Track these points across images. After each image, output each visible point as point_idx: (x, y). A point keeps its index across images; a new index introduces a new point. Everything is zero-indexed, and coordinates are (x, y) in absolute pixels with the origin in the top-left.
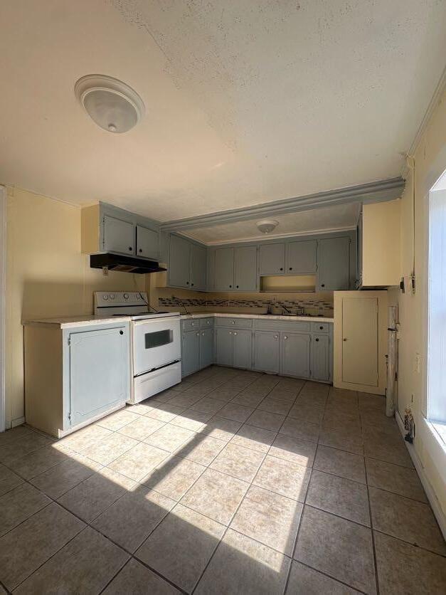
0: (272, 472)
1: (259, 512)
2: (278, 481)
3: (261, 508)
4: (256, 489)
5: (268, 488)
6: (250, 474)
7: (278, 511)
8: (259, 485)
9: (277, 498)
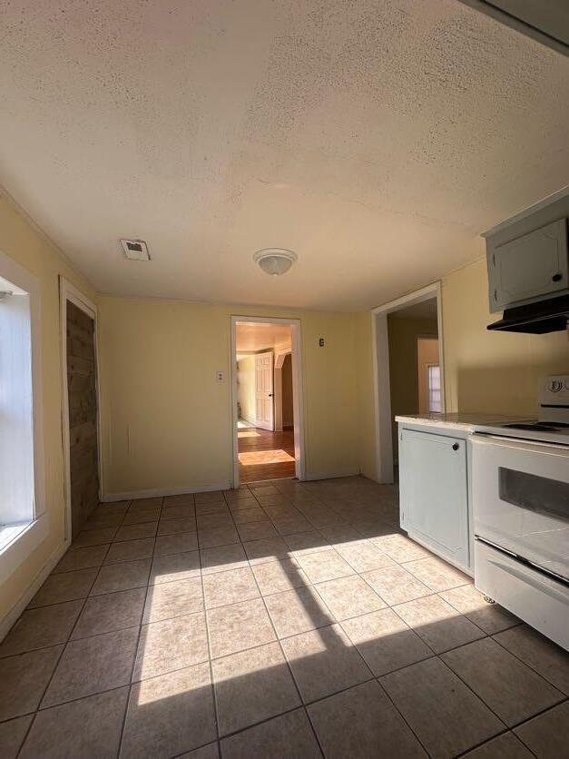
0: (188, 638)
1: (183, 595)
2: (178, 631)
3: (184, 598)
4: (197, 609)
5: (185, 618)
6: (213, 618)
7: (167, 604)
8: (196, 614)
9: (171, 614)
